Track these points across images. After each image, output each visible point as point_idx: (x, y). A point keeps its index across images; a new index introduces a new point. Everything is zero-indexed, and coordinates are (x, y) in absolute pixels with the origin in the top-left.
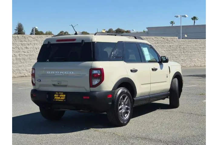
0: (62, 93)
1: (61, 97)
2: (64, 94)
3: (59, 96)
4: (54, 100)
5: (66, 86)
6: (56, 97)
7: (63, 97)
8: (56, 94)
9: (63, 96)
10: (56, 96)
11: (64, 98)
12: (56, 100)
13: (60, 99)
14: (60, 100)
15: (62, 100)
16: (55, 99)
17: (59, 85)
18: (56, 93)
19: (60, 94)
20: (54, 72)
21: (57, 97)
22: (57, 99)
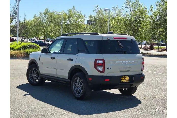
1: (126, 79)
2: (128, 77)
3: (124, 79)
6: (123, 80)
11: (128, 79)
14: (125, 82)
16: (122, 81)
19: (126, 77)
22: (123, 81)
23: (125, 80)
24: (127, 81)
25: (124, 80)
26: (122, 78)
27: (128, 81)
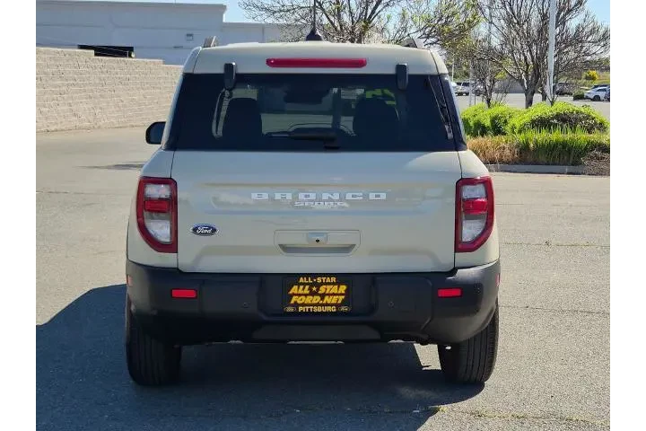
0: (334, 279)
1: (323, 296)
2: (338, 283)
3: (313, 294)
4: (290, 309)
5: (347, 249)
6: (301, 298)
7: (334, 294)
8: (299, 284)
9: (334, 289)
10: (300, 292)
11: (343, 297)
12: (300, 309)
13: (317, 305)
14: (319, 309)
15: (333, 309)
16: (296, 305)
17: (317, 245)
18: (301, 280)
19: (322, 284)
20: (289, 196)
21: (306, 295)
22: (303, 305)
23: (317, 299)
24: (331, 305)
25: (309, 300)
26: (294, 289)
27: (336, 305)
